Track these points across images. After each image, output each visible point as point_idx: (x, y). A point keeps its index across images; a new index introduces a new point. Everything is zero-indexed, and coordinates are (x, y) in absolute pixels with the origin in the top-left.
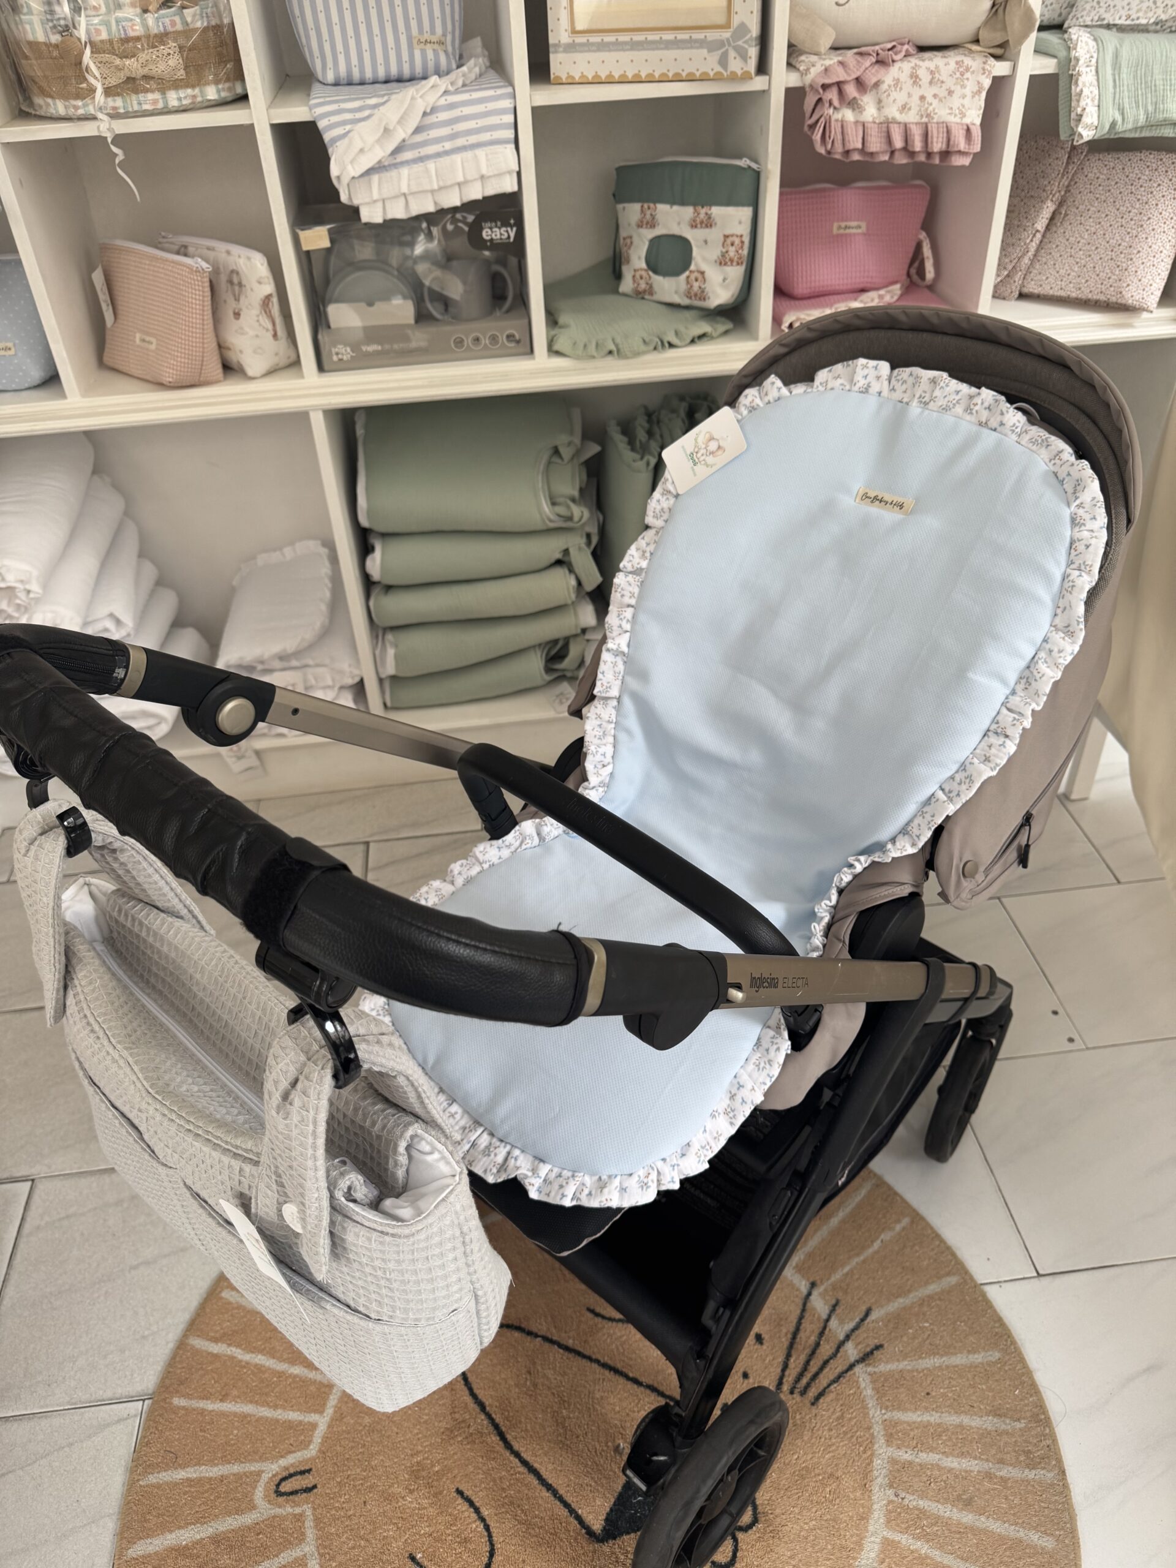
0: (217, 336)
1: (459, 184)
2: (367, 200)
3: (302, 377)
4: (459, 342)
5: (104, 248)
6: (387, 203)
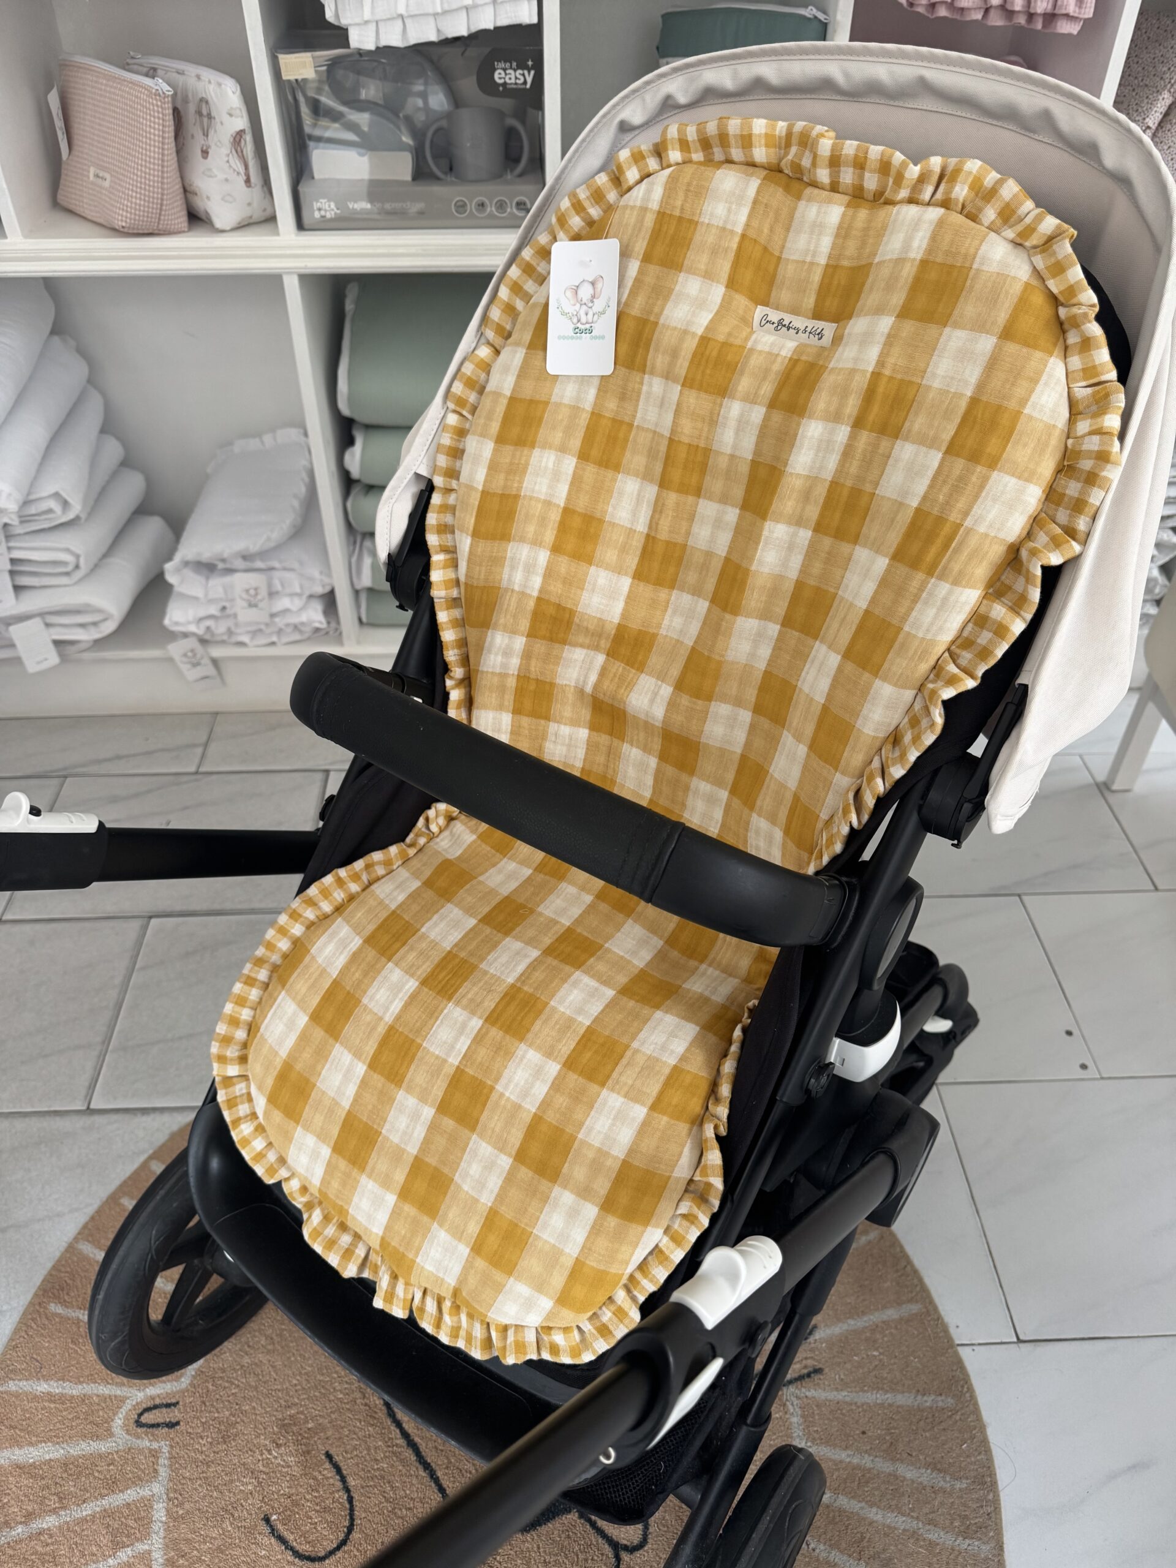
0: (182, 178)
1: (467, 8)
2: (357, 20)
3: (278, 234)
4: (461, 207)
5: (64, 65)
6: (381, 25)
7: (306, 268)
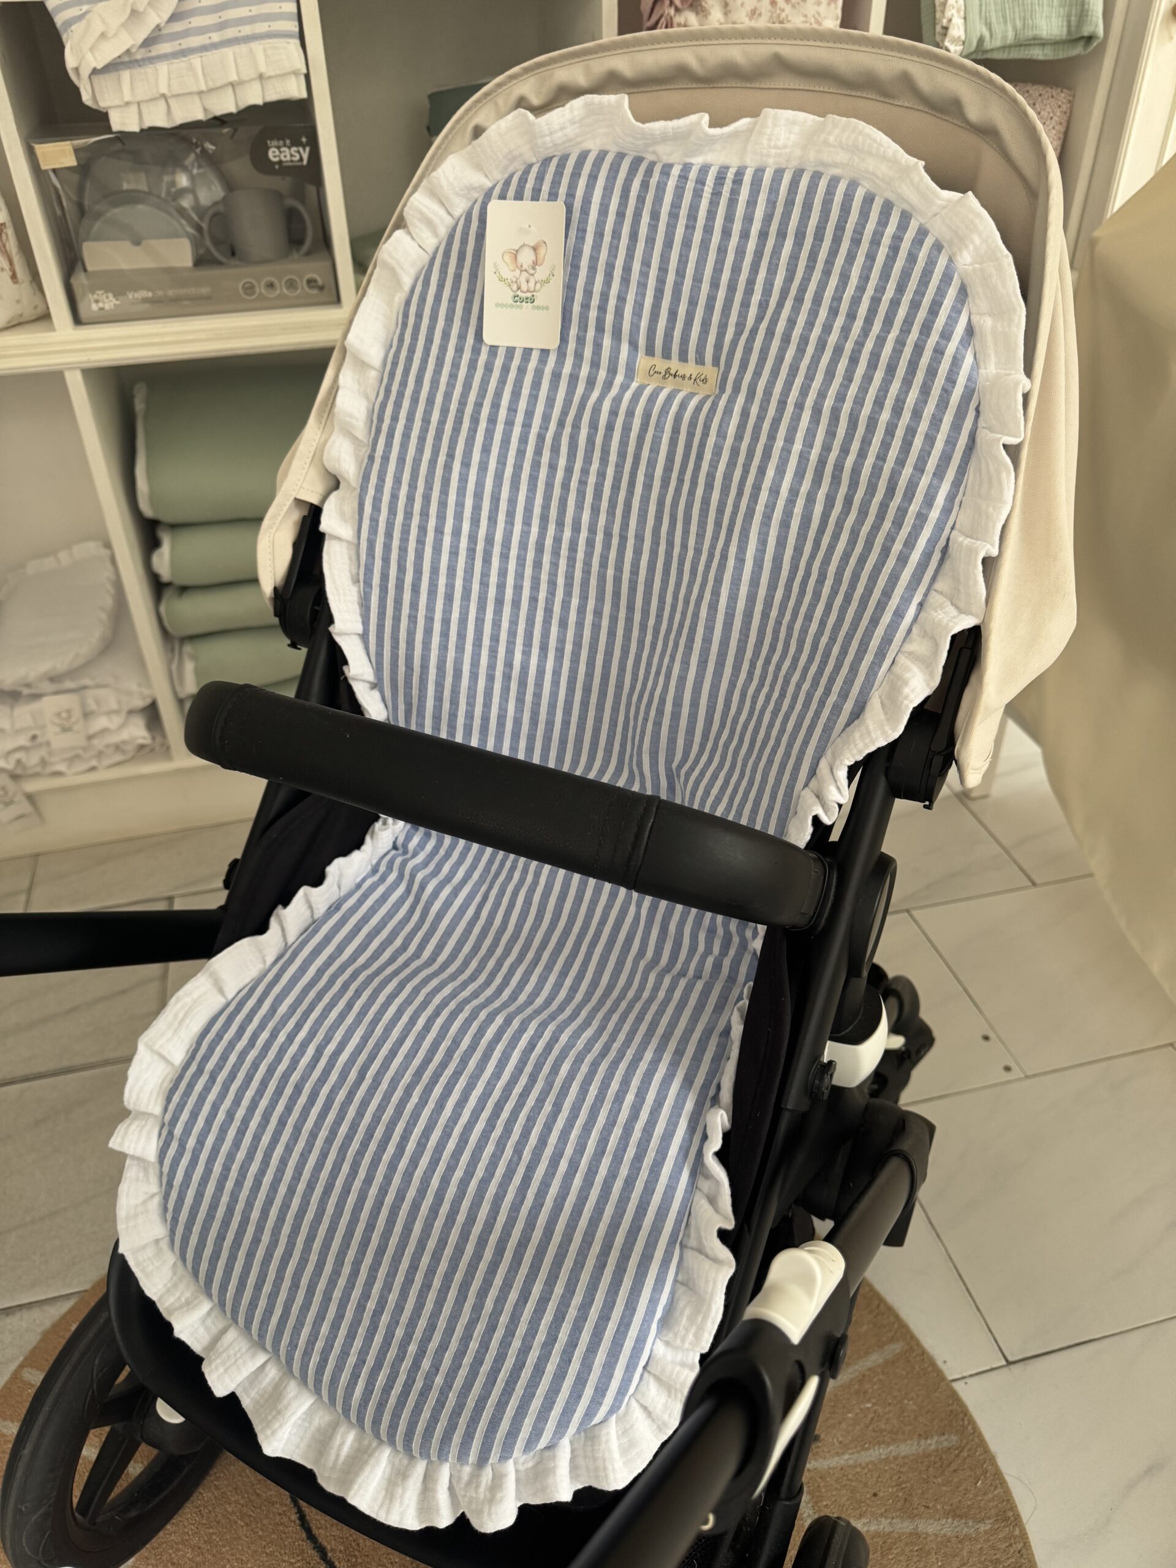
1: (232, 85)
2: (117, 102)
3: (54, 330)
4: (249, 289)
6: (144, 107)
7: (88, 362)
